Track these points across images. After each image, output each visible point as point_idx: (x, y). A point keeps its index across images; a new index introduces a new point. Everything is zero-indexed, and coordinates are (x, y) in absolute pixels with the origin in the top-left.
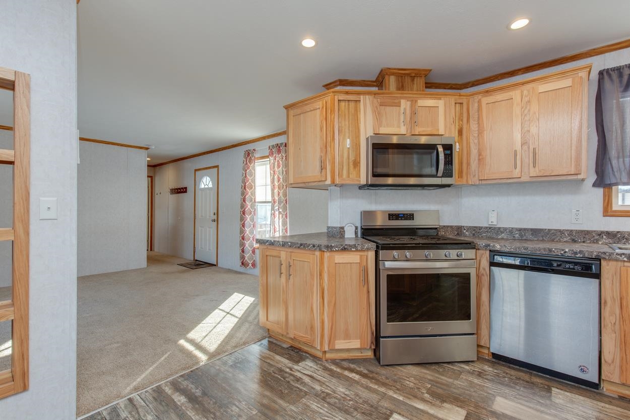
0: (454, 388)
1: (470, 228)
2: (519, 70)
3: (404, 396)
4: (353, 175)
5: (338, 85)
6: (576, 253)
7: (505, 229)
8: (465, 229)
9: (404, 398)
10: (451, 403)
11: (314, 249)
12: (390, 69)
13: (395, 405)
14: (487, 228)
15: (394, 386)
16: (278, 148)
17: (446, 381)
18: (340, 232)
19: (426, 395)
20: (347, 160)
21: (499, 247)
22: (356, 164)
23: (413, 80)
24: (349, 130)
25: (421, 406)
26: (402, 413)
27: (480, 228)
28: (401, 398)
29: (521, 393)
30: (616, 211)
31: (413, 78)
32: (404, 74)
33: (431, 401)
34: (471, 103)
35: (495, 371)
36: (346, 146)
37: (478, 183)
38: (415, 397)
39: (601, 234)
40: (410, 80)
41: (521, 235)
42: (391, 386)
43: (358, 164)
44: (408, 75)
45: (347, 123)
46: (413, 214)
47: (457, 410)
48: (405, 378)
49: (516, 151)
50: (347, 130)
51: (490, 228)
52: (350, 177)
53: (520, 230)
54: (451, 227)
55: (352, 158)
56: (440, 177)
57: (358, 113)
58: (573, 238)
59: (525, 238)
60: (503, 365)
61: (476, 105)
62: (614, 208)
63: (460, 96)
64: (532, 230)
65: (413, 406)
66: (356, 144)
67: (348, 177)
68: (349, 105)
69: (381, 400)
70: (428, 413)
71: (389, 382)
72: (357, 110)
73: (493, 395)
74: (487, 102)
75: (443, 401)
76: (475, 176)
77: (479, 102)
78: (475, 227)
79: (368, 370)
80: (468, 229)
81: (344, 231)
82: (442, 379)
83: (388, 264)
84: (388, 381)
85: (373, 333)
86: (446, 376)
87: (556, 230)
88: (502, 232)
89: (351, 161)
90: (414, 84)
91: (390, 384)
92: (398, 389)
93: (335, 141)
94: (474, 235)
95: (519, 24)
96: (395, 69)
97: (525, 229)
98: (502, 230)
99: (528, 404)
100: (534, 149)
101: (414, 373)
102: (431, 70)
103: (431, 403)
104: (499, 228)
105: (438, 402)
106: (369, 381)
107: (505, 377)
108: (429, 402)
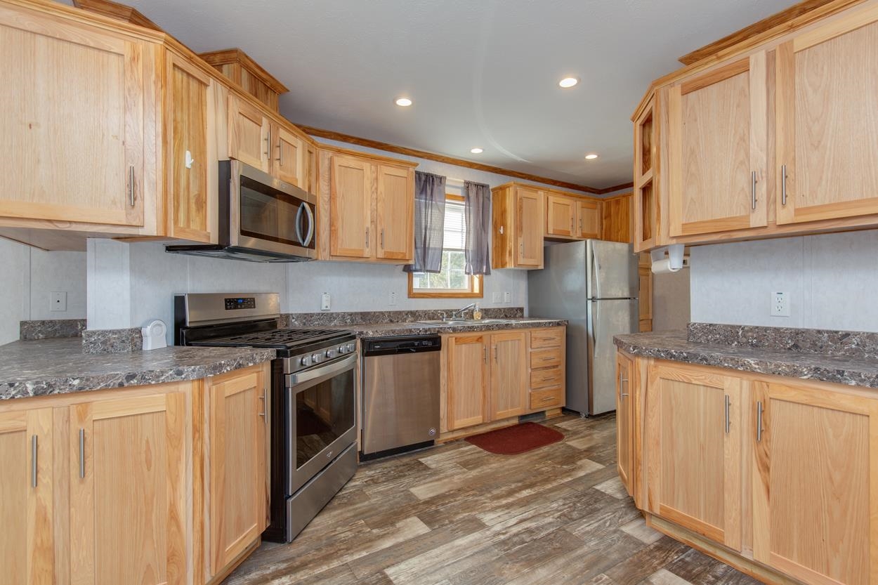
0: (380, 507)
1: (299, 316)
2: (352, 138)
3: (364, 549)
4: (195, 226)
6: (426, 331)
7: (338, 314)
8: (293, 318)
9: (367, 551)
10: (398, 520)
11: (179, 378)
12: (247, 57)
13: (371, 564)
14: (319, 314)
15: (340, 550)
17: (364, 506)
18: (133, 340)
19: (375, 531)
20: (186, 193)
21: (371, 333)
22: (201, 203)
23: (267, 93)
24: (189, 134)
25: (387, 544)
26: (388, 564)
27: (312, 315)
28: (364, 554)
29: (414, 476)
30: (414, 294)
31: (267, 89)
32: (260, 77)
34: (320, 156)
35: (378, 471)
36: (185, 164)
37: (328, 259)
38: (371, 540)
40: (263, 90)
41: (352, 321)
42: (336, 552)
43: (204, 205)
44: (263, 81)
45: (186, 118)
46: (254, 299)
47: (410, 521)
48: (333, 534)
49: (367, 228)
50: (186, 134)
51: (323, 314)
52: (191, 227)
53: (351, 314)
54: (281, 315)
55: (194, 191)
56: (305, 247)
57: (204, 107)
58: (391, 318)
59: (355, 323)
60: (373, 463)
61: (327, 162)
62: (414, 291)
63: (313, 143)
64: (361, 313)
65: (383, 550)
66: (201, 165)
67: (188, 226)
68: (188, 83)
69: (353, 574)
70: (401, 544)
71: (327, 551)
72: (201, 102)
73: (406, 490)
74: (340, 164)
75: (393, 524)
76: (325, 250)
77: (331, 160)
78: (306, 314)
79: (283, 562)
80: (298, 317)
81: (141, 337)
82: (360, 508)
83: (302, 377)
84: (323, 552)
86: (358, 503)
87: (379, 312)
88: (335, 318)
89: (192, 195)
90: (267, 96)
91: (332, 552)
92: (347, 549)
93: (168, 147)
94: (304, 324)
95: (404, 102)
96: (252, 62)
97: (356, 314)
98: (334, 315)
99: (427, 480)
100: (382, 230)
101: (330, 522)
102: (288, 91)
103: (388, 533)
104: (332, 314)
105: (391, 529)
106: (307, 571)
107: (390, 472)
108: (385, 534)
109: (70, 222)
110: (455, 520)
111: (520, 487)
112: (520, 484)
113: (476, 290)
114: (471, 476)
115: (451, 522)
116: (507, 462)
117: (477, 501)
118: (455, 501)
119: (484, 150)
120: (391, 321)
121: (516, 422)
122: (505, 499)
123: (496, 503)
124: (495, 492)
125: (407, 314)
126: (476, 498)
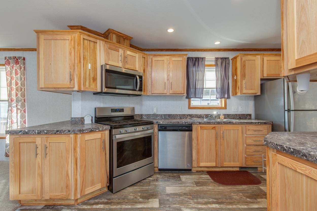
0: (150, 190)
1: (146, 115)
2: (164, 49)
3: (131, 205)
4: (93, 86)
5: (79, 29)
6: (186, 123)
7: (159, 115)
8: (144, 116)
9: (131, 206)
10: (151, 198)
11: (69, 133)
12: (113, 30)
14: (153, 114)
15: (124, 202)
16: (16, 60)
17: (146, 188)
18: (81, 121)
19: (140, 199)
20: (89, 77)
21: (161, 123)
22: (95, 79)
23: (124, 40)
24: (90, 59)
25: (140, 206)
27: (150, 115)
28: (130, 207)
29: (172, 182)
30: (191, 107)
31: (124, 39)
32: (120, 35)
33: (143, 201)
34: (148, 58)
35: (161, 176)
36: (88, 68)
37: (151, 95)
38: (136, 203)
39: (188, 115)
40: (123, 40)
41: (165, 117)
42: (123, 202)
43: (96, 80)
44: (122, 37)
45: (89, 54)
46: (123, 109)
47: (155, 200)
48: (128, 195)
49: (165, 82)
50: (89, 59)
51: (154, 115)
52: (91, 87)
53: (164, 115)
54: (139, 115)
55: (92, 76)
56: (137, 91)
57: (96, 50)
58: (181, 117)
60: (163, 173)
61: (150, 60)
62: (191, 106)
63: (144, 54)
64: (168, 115)
66: (95, 68)
67: (90, 87)
68: (90, 43)
70: (144, 208)
71: (121, 201)
72: (95, 48)
73: (164, 187)
74: (155, 60)
75: (148, 199)
76: (150, 92)
77: (152, 59)
78: (148, 114)
79: (107, 199)
80: (145, 115)
81: (84, 120)
82: (144, 188)
83: (118, 136)
84: (120, 200)
85: (108, 177)
86: (145, 186)
87: (176, 114)
88: (158, 116)
89: (91, 77)
90: (125, 42)
91: (122, 202)
92: (127, 203)
93: (81, 64)
94: (148, 118)
95: (171, 30)
96: (116, 31)
97: (166, 115)
98: (158, 115)
99: (176, 185)
100: (171, 82)
101: (131, 190)
102: (132, 38)
103: (144, 202)
104: (157, 114)
105: (146, 201)
106: (110, 205)
107: (165, 178)
108: (143, 202)
109: (59, 88)
110: (171, 206)
111: (214, 202)
112: (215, 200)
113: (223, 106)
114: (195, 189)
115: (169, 207)
116: (218, 188)
117: (188, 201)
118: (179, 198)
119: (221, 42)
120: (181, 118)
121: (238, 169)
122: (201, 205)
123: (195, 206)
124: (200, 200)
125: (187, 116)
126: (189, 200)
